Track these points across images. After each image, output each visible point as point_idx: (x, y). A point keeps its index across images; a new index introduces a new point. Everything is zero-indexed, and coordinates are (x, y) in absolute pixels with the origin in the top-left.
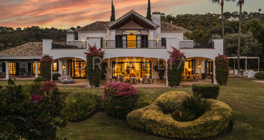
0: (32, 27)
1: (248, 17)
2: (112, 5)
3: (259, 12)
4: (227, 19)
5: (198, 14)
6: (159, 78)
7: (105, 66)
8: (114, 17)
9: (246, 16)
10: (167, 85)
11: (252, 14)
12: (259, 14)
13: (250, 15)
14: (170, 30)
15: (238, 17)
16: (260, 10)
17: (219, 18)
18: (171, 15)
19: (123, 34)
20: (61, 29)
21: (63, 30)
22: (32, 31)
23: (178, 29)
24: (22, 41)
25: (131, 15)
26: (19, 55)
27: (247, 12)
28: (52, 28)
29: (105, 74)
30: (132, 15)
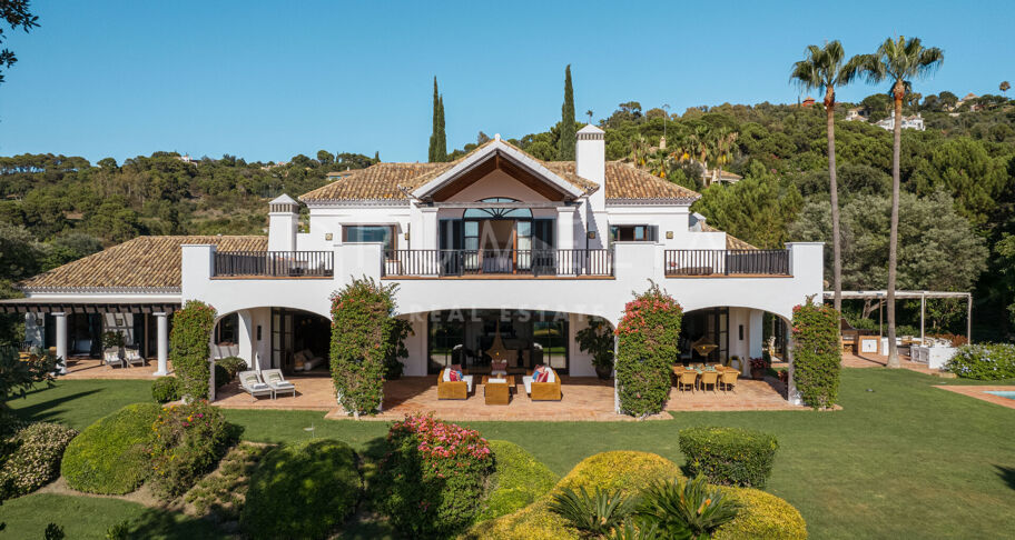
0: (154, 155)
1: (957, 115)
2: (436, 96)
3: (1003, 94)
4: (876, 120)
5: (767, 103)
6: (595, 375)
7: (403, 333)
8: (444, 141)
9: (952, 109)
10: (617, 408)
11: (974, 100)
12: (1000, 100)
13: (967, 104)
14: (640, 195)
15: (919, 116)
16: (1004, 86)
17: (849, 119)
18: (665, 109)
19: (466, 216)
20: (259, 163)
21: (264, 165)
22: (154, 169)
23: (669, 191)
24: (115, 208)
25: (492, 155)
26: (102, 285)
27: (956, 95)
28: (226, 157)
29: (400, 359)
30: (495, 153)
